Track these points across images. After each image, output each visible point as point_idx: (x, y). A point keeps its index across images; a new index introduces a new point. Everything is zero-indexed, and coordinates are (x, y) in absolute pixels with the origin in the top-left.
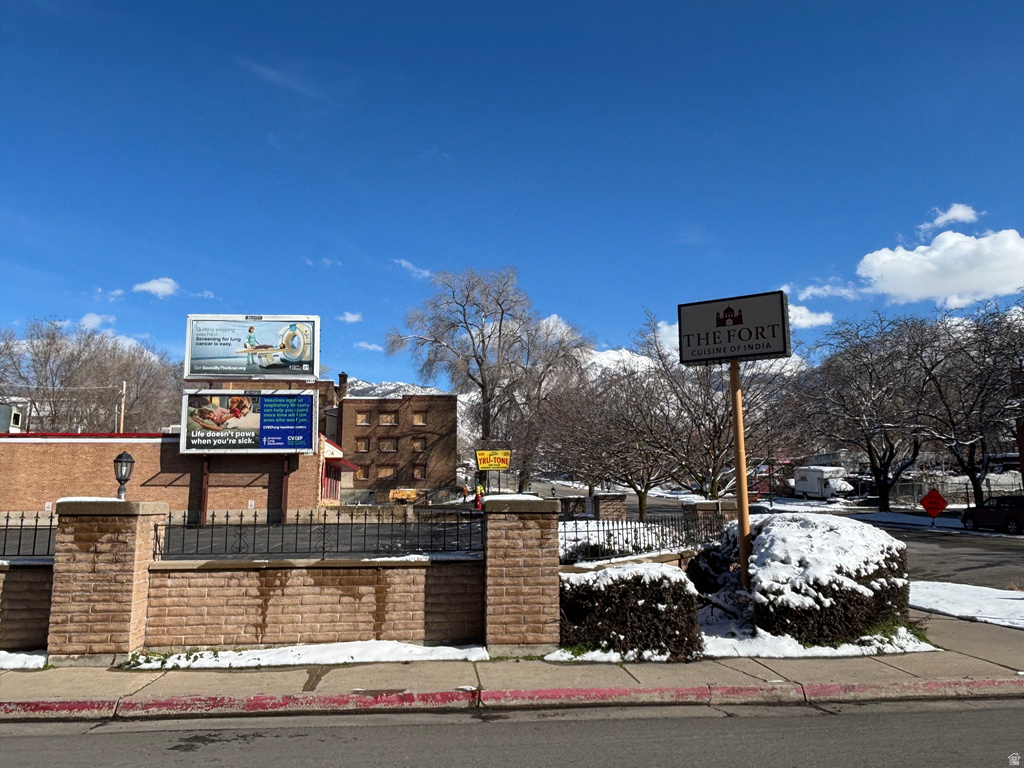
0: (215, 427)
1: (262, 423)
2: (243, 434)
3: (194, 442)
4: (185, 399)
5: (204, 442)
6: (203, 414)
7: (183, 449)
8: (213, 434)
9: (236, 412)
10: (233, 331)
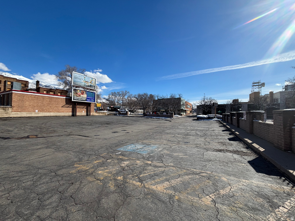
0: (79, 96)
1: (87, 97)
2: (84, 98)
3: (75, 99)
4: (73, 89)
5: (77, 99)
6: (76, 93)
7: (73, 100)
8: (78, 98)
9: (83, 94)
10: (82, 77)
